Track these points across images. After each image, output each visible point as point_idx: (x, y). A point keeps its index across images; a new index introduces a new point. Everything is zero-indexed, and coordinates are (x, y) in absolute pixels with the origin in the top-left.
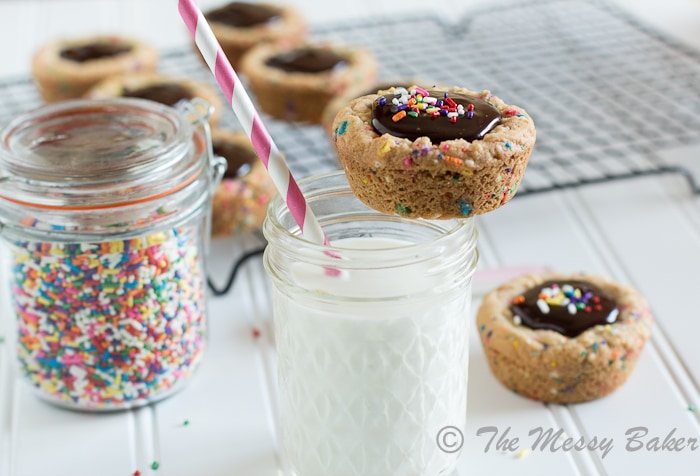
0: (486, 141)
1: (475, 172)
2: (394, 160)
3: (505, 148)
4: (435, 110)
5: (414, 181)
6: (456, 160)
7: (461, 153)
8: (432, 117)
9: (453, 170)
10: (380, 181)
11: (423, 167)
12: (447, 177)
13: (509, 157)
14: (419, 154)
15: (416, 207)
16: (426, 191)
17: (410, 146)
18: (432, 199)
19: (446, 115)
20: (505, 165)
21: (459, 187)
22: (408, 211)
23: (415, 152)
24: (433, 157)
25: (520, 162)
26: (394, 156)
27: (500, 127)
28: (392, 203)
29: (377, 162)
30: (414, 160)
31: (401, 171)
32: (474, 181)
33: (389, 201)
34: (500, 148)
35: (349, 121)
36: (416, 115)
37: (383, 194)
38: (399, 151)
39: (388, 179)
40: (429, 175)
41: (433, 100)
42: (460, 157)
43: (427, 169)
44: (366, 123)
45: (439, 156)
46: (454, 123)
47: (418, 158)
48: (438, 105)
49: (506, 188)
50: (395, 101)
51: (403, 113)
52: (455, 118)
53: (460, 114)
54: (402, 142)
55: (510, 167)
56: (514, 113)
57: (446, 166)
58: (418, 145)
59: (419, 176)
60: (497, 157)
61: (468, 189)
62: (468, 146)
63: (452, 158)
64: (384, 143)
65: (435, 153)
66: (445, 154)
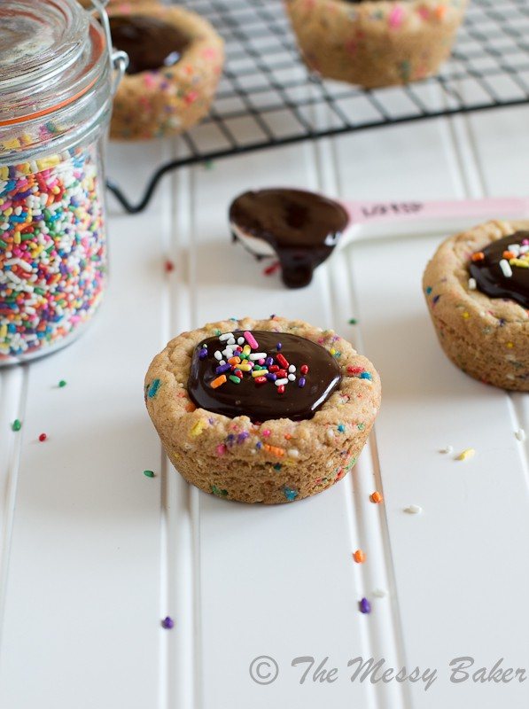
0: (316, 423)
1: (300, 462)
2: (206, 444)
3: (337, 433)
4: (261, 373)
5: (228, 468)
7: (283, 441)
8: (259, 385)
9: (275, 461)
10: (192, 461)
11: (238, 457)
12: (267, 467)
13: (342, 442)
14: (234, 442)
15: (233, 491)
16: (243, 479)
17: (227, 426)
18: (251, 486)
19: (273, 381)
20: (337, 450)
21: (281, 476)
22: (225, 494)
23: (231, 437)
24: (250, 446)
25: (357, 441)
26: (206, 440)
27: (337, 395)
28: (206, 483)
29: (187, 444)
30: (229, 448)
31: (214, 458)
32: (298, 470)
33: (204, 481)
34: (331, 433)
35: (162, 381)
36: (238, 380)
37: (195, 473)
38: (212, 435)
39: (200, 462)
40: (245, 464)
41: (261, 356)
42: (282, 447)
43: (243, 459)
44: (181, 385)
45: (257, 445)
46: (281, 393)
47: (234, 447)
48: (266, 365)
49: (340, 468)
50: (218, 355)
51: (223, 378)
52: (283, 388)
53: (289, 381)
54: (218, 419)
55: (344, 450)
56: (357, 371)
57: (265, 457)
58: (235, 428)
59: (235, 465)
60: (327, 443)
61: (292, 477)
62: (293, 429)
63: (272, 448)
64: (196, 422)
65: (252, 440)
66: (264, 443)
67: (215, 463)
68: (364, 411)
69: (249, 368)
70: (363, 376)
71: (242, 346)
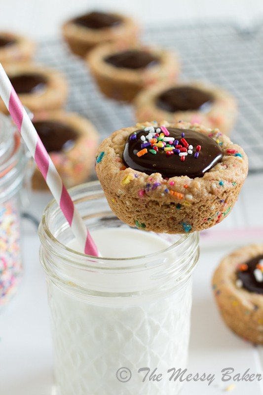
0: (205, 179)
1: (193, 204)
2: (132, 190)
3: (218, 186)
4: (170, 149)
5: (146, 207)
6: (178, 194)
7: (183, 189)
8: (167, 155)
9: (176, 202)
10: (123, 202)
11: (153, 198)
12: (171, 207)
13: (221, 193)
14: (151, 188)
15: (149, 224)
16: (156, 215)
17: (146, 179)
18: (161, 220)
19: (178, 154)
20: (218, 198)
21: (181, 214)
22: (143, 226)
23: (148, 185)
24: (161, 191)
25: (232, 194)
26: (132, 187)
28: (132, 219)
29: (119, 190)
30: (147, 192)
31: (137, 199)
32: (192, 210)
33: (130, 218)
34: (215, 186)
35: (106, 152)
36: (155, 152)
37: (125, 212)
38: (136, 184)
39: (128, 203)
40: (157, 204)
41: (171, 139)
42: (182, 193)
43: (156, 200)
44: (118, 155)
45: (166, 191)
46: (182, 161)
47: (150, 191)
48: (173, 144)
49: (220, 213)
50: (143, 138)
51: (146, 150)
52: (184, 158)
53: (188, 154)
54: (141, 175)
55: (223, 199)
56: (233, 152)
57: (170, 198)
58: (151, 180)
59: (150, 204)
60: (212, 192)
61: (188, 215)
62: (190, 183)
63: (175, 193)
64: (126, 175)
65: (162, 188)
66: (170, 190)
67: (138, 203)
68: (236, 175)
69: (162, 145)
70: (237, 155)
71: (159, 133)
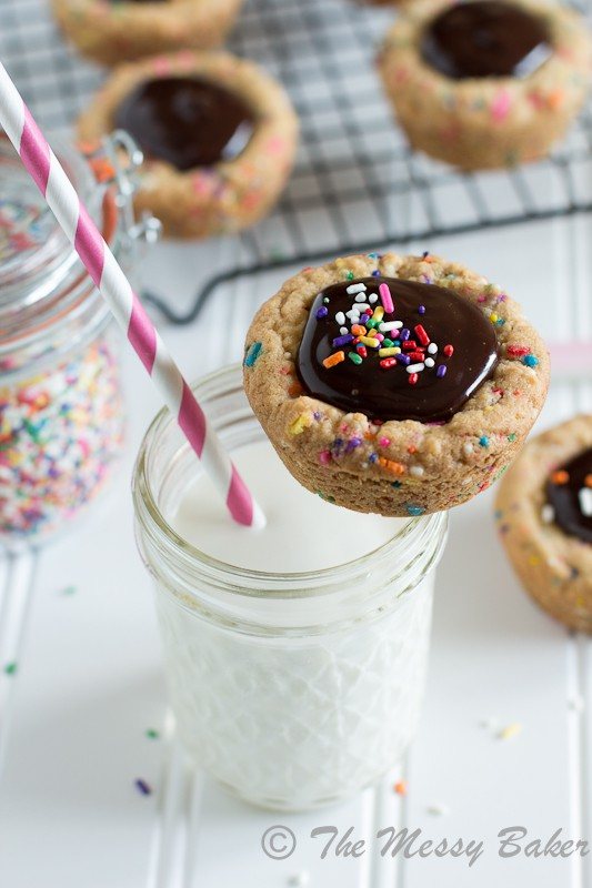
0: (452, 432)
1: (426, 482)
2: (306, 448)
3: (477, 447)
4: (391, 352)
5: (334, 477)
7: (405, 455)
9: (392, 479)
11: (344, 470)
12: (382, 484)
13: (483, 458)
14: (342, 449)
15: (341, 500)
16: (353, 491)
17: (337, 424)
18: (363, 499)
19: (405, 366)
20: (476, 467)
21: (401, 494)
22: (331, 499)
23: (338, 442)
24: (361, 458)
25: (506, 452)
26: (307, 442)
27: (487, 389)
28: (309, 484)
30: (334, 457)
31: (316, 465)
32: (424, 489)
34: (469, 448)
35: (264, 345)
36: (360, 361)
38: (314, 437)
39: (300, 463)
40: (355, 478)
41: (395, 326)
42: (403, 462)
43: (351, 473)
44: (288, 355)
45: (371, 458)
46: (413, 386)
47: (341, 456)
48: (399, 340)
49: (483, 482)
50: (340, 318)
51: (341, 356)
52: (415, 379)
53: (426, 368)
54: (327, 413)
55: (487, 466)
56: (521, 352)
57: (380, 473)
58: (345, 430)
59: (342, 476)
60: (464, 460)
61: (415, 495)
62: (421, 439)
63: (390, 462)
64: (296, 416)
65: (366, 450)
66: (380, 455)
67: (318, 470)
68: (518, 417)
69: (376, 343)
70: (528, 362)
71: (373, 306)
